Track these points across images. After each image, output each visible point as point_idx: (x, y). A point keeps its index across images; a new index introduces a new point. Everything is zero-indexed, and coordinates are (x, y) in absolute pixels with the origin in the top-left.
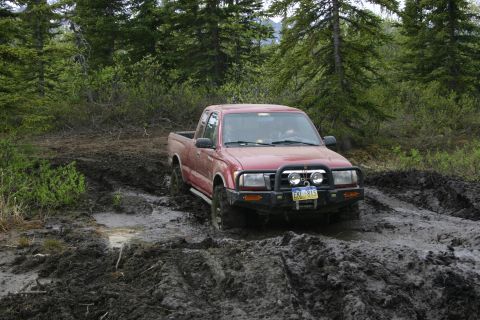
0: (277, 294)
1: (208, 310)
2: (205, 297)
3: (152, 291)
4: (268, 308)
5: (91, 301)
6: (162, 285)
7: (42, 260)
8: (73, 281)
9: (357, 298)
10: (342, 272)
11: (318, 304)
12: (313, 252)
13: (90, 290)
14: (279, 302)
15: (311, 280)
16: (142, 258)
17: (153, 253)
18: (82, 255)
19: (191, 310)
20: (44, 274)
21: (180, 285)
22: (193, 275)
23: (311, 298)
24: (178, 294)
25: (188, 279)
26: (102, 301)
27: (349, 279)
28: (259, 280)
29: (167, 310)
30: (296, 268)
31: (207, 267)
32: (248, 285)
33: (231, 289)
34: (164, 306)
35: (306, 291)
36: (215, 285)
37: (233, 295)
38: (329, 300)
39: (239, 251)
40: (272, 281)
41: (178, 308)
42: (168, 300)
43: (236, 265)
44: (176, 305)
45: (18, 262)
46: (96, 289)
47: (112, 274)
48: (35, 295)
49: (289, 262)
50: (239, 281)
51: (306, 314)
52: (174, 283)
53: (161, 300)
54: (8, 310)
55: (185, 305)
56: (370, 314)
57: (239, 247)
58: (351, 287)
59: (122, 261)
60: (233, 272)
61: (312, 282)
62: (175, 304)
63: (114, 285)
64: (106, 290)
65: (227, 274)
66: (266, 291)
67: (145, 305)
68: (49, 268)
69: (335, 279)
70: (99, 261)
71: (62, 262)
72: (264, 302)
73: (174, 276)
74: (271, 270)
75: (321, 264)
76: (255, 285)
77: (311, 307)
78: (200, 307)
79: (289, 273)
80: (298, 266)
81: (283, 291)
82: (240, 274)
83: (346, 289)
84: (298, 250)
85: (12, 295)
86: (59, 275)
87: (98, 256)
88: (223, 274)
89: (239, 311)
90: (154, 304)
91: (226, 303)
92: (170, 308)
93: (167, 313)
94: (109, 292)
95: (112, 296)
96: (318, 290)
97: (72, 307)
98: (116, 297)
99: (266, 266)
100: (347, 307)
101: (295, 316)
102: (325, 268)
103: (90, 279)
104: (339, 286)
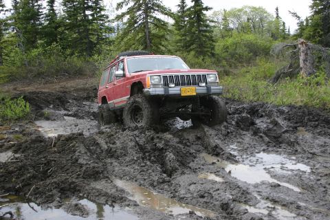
0: (134, 154)
1: (101, 164)
2: (98, 158)
3: (72, 157)
4: (130, 162)
5: (43, 164)
6: (77, 154)
7: (14, 145)
8: (31, 154)
9: (171, 154)
10: (163, 142)
11: (152, 158)
12: (148, 133)
13: (41, 158)
14: (135, 158)
15: (149, 147)
16: (66, 143)
17: (70, 138)
18: (34, 141)
19: (92, 165)
20: (16, 152)
21: (86, 153)
22: (91, 148)
23: (149, 155)
24: (85, 158)
25: (89, 150)
26: (48, 163)
27: (167, 145)
28: (124, 148)
30: (141, 141)
31: (98, 144)
32: (119, 152)
33: (111, 153)
34: (79, 164)
35: (146, 152)
36: (103, 152)
37: (112, 157)
38: (158, 156)
39: (113, 135)
41: (87, 164)
42: (81, 161)
43: (112, 142)
46: (44, 157)
47: (50, 150)
48: (14, 162)
49: (137, 139)
50: (114, 150)
51: (148, 163)
52: (83, 152)
53: (77, 161)
54: (2, 170)
55: (89, 163)
56: (178, 161)
57: (112, 133)
58: (168, 149)
59: (55, 143)
60: (111, 146)
62: (85, 162)
63: (53, 155)
64: (50, 157)
65: (108, 147)
66: (128, 153)
67: (70, 164)
68: (17, 149)
69: (160, 145)
70: (43, 144)
71: (24, 145)
72: (128, 159)
73: (82, 149)
74: (129, 143)
75: (152, 139)
76: (122, 151)
77: (149, 160)
78: (97, 163)
79: (138, 145)
81: (136, 153)
82: (114, 146)
83: (166, 150)
84: (141, 133)
85: (2, 163)
86: (23, 152)
87: (41, 141)
88: (106, 147)
89: (116, 164)
90: (74, 163)
91: (109, 160)
92: (82, 164)
93: (81, 167)
94: (51, 159)
95: (53, 160)
96: (152, 151)
97: (34, 167)
98: (55, 161)
99: (127, 141)
100: (167, 159)
101: (143, 164)
102: (155, 141)
103: (39, 153)
104: (162, 149)
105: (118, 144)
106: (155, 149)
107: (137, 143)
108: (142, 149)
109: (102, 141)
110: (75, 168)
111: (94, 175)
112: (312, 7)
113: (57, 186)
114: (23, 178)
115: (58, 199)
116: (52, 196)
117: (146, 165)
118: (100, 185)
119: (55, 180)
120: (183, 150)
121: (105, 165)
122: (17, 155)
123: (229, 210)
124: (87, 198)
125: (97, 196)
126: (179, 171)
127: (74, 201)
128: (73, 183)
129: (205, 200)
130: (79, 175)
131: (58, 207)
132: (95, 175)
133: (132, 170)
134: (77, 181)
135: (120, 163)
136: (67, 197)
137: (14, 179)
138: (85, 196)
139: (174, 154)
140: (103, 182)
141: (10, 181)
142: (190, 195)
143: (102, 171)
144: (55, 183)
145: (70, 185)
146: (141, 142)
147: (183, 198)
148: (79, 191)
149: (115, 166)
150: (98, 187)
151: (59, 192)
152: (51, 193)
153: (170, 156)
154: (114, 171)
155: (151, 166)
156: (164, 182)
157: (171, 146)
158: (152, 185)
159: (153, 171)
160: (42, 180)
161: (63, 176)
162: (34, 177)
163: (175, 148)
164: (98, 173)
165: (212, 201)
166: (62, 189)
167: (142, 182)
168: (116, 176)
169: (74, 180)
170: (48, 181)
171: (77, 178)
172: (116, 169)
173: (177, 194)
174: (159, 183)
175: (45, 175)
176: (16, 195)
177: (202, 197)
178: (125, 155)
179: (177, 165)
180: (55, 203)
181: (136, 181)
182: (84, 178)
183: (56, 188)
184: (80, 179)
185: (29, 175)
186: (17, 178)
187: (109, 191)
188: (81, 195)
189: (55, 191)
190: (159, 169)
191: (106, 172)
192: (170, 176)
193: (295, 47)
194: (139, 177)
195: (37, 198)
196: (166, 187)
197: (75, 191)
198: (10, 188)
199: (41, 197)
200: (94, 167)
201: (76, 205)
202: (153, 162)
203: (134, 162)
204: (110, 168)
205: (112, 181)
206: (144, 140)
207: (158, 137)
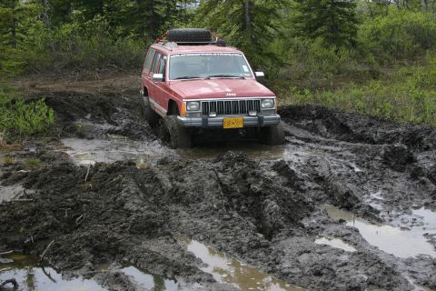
0: (213, 200)
1: (160, 213)
2: (156, 202)
3: (115, 199)
4: (206, 210)
5: (69, 207)
6: (123, 194)
7: (26, 175)
8: (52, 191)
10: (261, 182)
11: (243, 207)
12: (238, 167)
13: (67, 198)
14: (215, 206)
15: (238, 189)
16: (107, 175)
17: (114, 169)
18: (57, 171)
19: (147, 213)
20: (27, 186)
21: (138, 194)
22: (147, 186)
23: (238, 203)
24: (136, 201)
25: (143, 189)
26: (77, 207)
27: (268, 188)
28: (199, 189)
29: (129, 213)
30: (226, 180)
31: (157, 180)
32: (190, 193)
33: (177, 196)
34: (126, 210)
35: (234, 197)
36: (164, 194)
37: (178, 201)
38: (252, 204)
39: (181, 167)
40: (208, 190)
41: (136, 212)
42: (129, 205)
43: (179, 178)
44: (135, 209)
45: (6, 176)
46: (72, 197)
47: (82, 185)
49: (220, 175)
50: (182, 191)
51: (235, 215)
52: (133, 192)
53: (123, 205)
54: (4, 214)
55: (142, 209)
56: (283, 214)
57: (181, 164)
58: (269, 194)
59: (90, 176)
60: (178, 184)
61: (238, 191)
63: (85, 194)
64: (81, 197)
65: (173, 185)
66: (204, 197)
67: (111, 209)
68: (31, 181)
69: (256, 187)
70: (71, 175)
71: (41, 176)
72: (203, 206)
73: (132, 187)
74: (207, 181)
76: (195, 193)
77: (238, 210)
78: (154, 210)
79: (221, 183)
80: (227, 178)
81: (217, 198)
82: (184, 185)
83: (265, 195)
84: (227, 166)
85: (6, 202)
86: (39, 187)
87: (69, 172)
88: (170, 185)
89: (184, 213)
90: (118, 208)
91: (173, 207)
92: (130, 211)
93: (129, 215)
94: (82, 200)
95: (85, 203)
96: (243, 196)
97: (54, 212)
98: (88, 203)
99: (204, 179)
100: (266, 209)
101: (227, 216)
102: (248, 180)
103: (65, 190)
104: (260, 193)
105: (189, 181)
106: (248, 192)
107: (219, 181)
108: (226, 191)
109: (164, 177)
110: (118, 216)
111: (147, 228)
113: (89, 243)
114: (37, 227)
115: (89, 264)
116: (80, 258)
117: (232, 218)
118: (156, 246)
119: (87, 234)
120: (293, 196)
121: (167, 214)
122: (30, 192)
124: (135, 265)
125: (151, 262)
126: (285, 231)
127: (114, 268)
128: (114, 239)
129: (322, 279)
130: (124, 228)
131: (89, 276)
132: (150, 229)
133: (209, 225)
134: (121, 237)
135: (191, 212)
136: (104, 262)
137: (22, 229)
138: (132, 261)
139: (278, 203)
140: (162, 241)
141: (16, 232)
142: (299, 271)
143: (162, 224)
144: (86, 237)
145: (109, 243)
146: (226, 182)
147: (287, 274)
148: (123, 253)
149: (184, 217)
150: (153, 249)
151: (91, 253)
152: (78, 254)
153: (272, 205)
154: (180, 224)
155: (240, 220)
156: (258, 246)
157: (275, 189)
158: (239, 250)
159: (242, 229)
160: (66, 233)
161: (100, 228)
162: (54, 227)
163: (280, 193)
164: (154, 226)
165: (333, 282)
166: (95, 249)
167: (223, 245)
168: (182, 233)
169: (116, 235)
170: (75, 235)
171: (121, 232)
172: (184, 221)
173: (278, 267)
174: (251, 248)
175: (71, 225)
176: (24, 253)
177: (319, 274)
178: (199, 200)
179: (281, 220)
180: (84, 270)
181: (214, 242)
182: (131, 233)
183: (87, 246)
184: (126, 235)
185: (45, 224)
186: (27, 227)
187: (169, 256)
188: (126, 259)
189: (84, 252)
190: (251, 224)
191: (167, 226)
192: (269, 237)
194: (219, 235)
195: (56, 261)
196: (261, 254)
197: (118, 252)
198: (16, 242)
199: (63, 259)
200: (148, 217)
201: (117, 275)
202: (243, 214)
203: (213, 211)
204: (173, 219)
205: (175, 241)
206: (230, 177)
207: (253, 174)
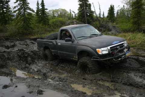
105: (11, 55)
107: (18, 55)
108: (20, 57)
111: (1, 66)
112: (78, 10)
117: (21, 62)
120: (34, 56)
121: (6, 63)
123: (46, 76)
125: (2, 74)
126: (32, 64)
133: (16, 64)
135: (12, 62)
139: (31, 58)
140: (5, 69)
146: (20, 55)
147: (31, 73)
149: (10, 63)
150: (3, 71)
153: (29, 59)
156: (26, 67)
158: (22, 69)
159: (23, 64)
163: (31, 56)
164: (3, 66)
167: (19, 68)
168: (10, 67)
173: (30, 71)
174: (24, 68)
178: (14, 59)
179: (31, 62)
187: (6, 72)
190: (25, 63)
191: (6, 65)
192: (29, 65)
193: (73, 22)
194: (18, 66)
196: (27, 69)
200: (2, 64)
202: (23, 61)
203: (17, 61)
204: (8, 64)
205: (8, 68)
206: (21, 54)
207: (25, 53)
